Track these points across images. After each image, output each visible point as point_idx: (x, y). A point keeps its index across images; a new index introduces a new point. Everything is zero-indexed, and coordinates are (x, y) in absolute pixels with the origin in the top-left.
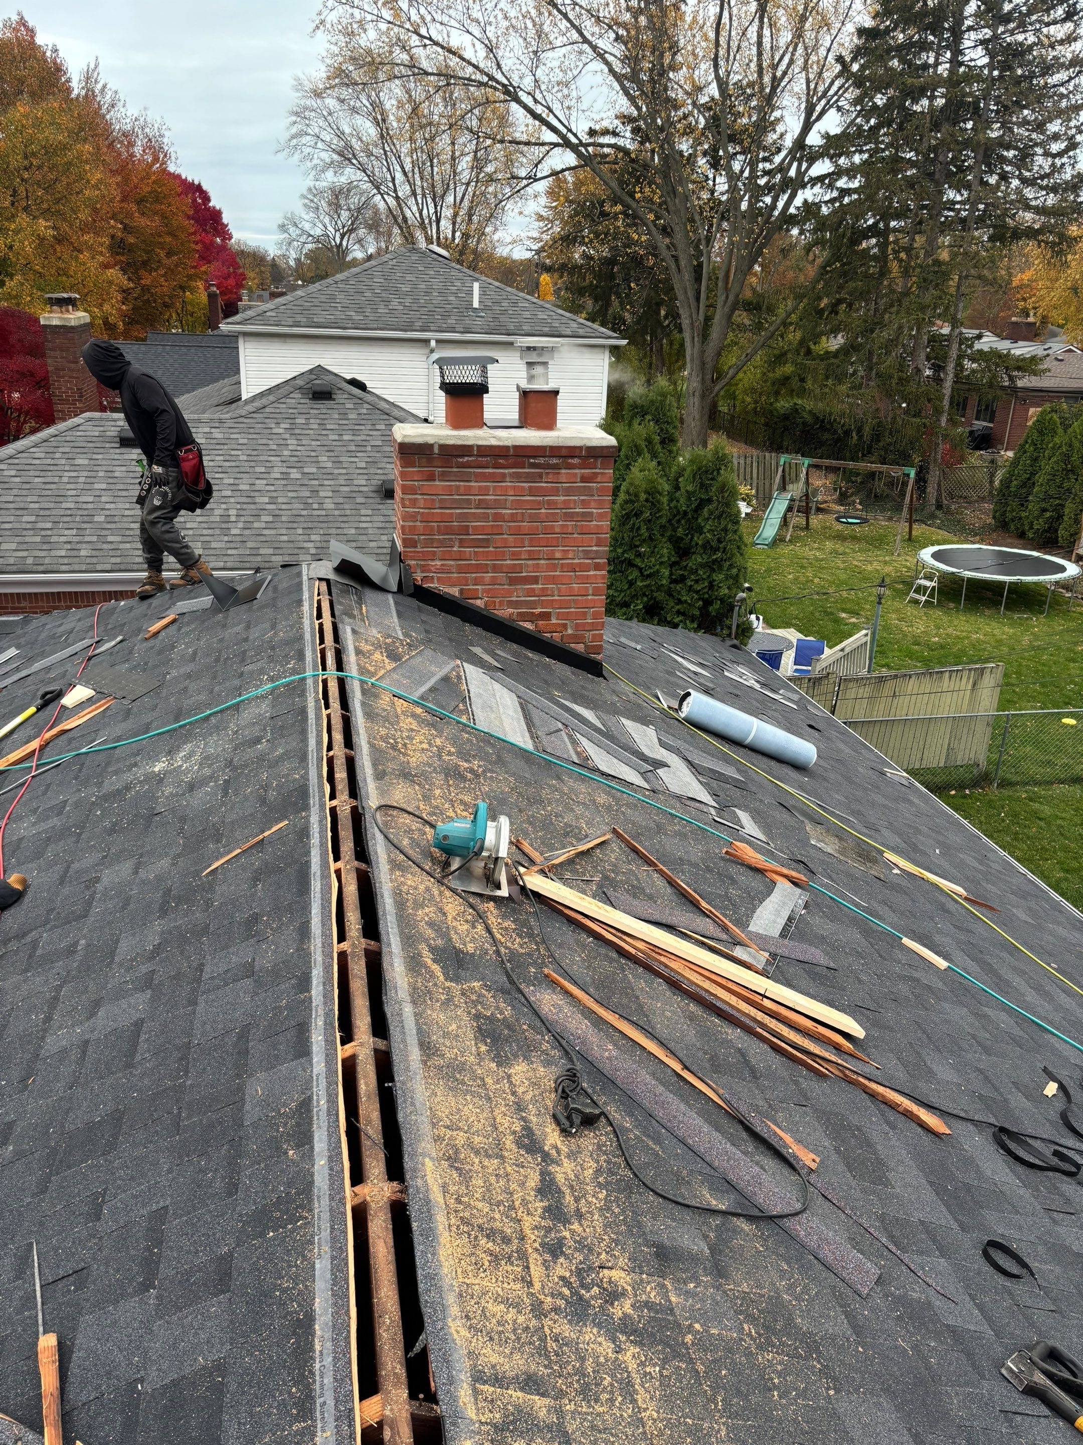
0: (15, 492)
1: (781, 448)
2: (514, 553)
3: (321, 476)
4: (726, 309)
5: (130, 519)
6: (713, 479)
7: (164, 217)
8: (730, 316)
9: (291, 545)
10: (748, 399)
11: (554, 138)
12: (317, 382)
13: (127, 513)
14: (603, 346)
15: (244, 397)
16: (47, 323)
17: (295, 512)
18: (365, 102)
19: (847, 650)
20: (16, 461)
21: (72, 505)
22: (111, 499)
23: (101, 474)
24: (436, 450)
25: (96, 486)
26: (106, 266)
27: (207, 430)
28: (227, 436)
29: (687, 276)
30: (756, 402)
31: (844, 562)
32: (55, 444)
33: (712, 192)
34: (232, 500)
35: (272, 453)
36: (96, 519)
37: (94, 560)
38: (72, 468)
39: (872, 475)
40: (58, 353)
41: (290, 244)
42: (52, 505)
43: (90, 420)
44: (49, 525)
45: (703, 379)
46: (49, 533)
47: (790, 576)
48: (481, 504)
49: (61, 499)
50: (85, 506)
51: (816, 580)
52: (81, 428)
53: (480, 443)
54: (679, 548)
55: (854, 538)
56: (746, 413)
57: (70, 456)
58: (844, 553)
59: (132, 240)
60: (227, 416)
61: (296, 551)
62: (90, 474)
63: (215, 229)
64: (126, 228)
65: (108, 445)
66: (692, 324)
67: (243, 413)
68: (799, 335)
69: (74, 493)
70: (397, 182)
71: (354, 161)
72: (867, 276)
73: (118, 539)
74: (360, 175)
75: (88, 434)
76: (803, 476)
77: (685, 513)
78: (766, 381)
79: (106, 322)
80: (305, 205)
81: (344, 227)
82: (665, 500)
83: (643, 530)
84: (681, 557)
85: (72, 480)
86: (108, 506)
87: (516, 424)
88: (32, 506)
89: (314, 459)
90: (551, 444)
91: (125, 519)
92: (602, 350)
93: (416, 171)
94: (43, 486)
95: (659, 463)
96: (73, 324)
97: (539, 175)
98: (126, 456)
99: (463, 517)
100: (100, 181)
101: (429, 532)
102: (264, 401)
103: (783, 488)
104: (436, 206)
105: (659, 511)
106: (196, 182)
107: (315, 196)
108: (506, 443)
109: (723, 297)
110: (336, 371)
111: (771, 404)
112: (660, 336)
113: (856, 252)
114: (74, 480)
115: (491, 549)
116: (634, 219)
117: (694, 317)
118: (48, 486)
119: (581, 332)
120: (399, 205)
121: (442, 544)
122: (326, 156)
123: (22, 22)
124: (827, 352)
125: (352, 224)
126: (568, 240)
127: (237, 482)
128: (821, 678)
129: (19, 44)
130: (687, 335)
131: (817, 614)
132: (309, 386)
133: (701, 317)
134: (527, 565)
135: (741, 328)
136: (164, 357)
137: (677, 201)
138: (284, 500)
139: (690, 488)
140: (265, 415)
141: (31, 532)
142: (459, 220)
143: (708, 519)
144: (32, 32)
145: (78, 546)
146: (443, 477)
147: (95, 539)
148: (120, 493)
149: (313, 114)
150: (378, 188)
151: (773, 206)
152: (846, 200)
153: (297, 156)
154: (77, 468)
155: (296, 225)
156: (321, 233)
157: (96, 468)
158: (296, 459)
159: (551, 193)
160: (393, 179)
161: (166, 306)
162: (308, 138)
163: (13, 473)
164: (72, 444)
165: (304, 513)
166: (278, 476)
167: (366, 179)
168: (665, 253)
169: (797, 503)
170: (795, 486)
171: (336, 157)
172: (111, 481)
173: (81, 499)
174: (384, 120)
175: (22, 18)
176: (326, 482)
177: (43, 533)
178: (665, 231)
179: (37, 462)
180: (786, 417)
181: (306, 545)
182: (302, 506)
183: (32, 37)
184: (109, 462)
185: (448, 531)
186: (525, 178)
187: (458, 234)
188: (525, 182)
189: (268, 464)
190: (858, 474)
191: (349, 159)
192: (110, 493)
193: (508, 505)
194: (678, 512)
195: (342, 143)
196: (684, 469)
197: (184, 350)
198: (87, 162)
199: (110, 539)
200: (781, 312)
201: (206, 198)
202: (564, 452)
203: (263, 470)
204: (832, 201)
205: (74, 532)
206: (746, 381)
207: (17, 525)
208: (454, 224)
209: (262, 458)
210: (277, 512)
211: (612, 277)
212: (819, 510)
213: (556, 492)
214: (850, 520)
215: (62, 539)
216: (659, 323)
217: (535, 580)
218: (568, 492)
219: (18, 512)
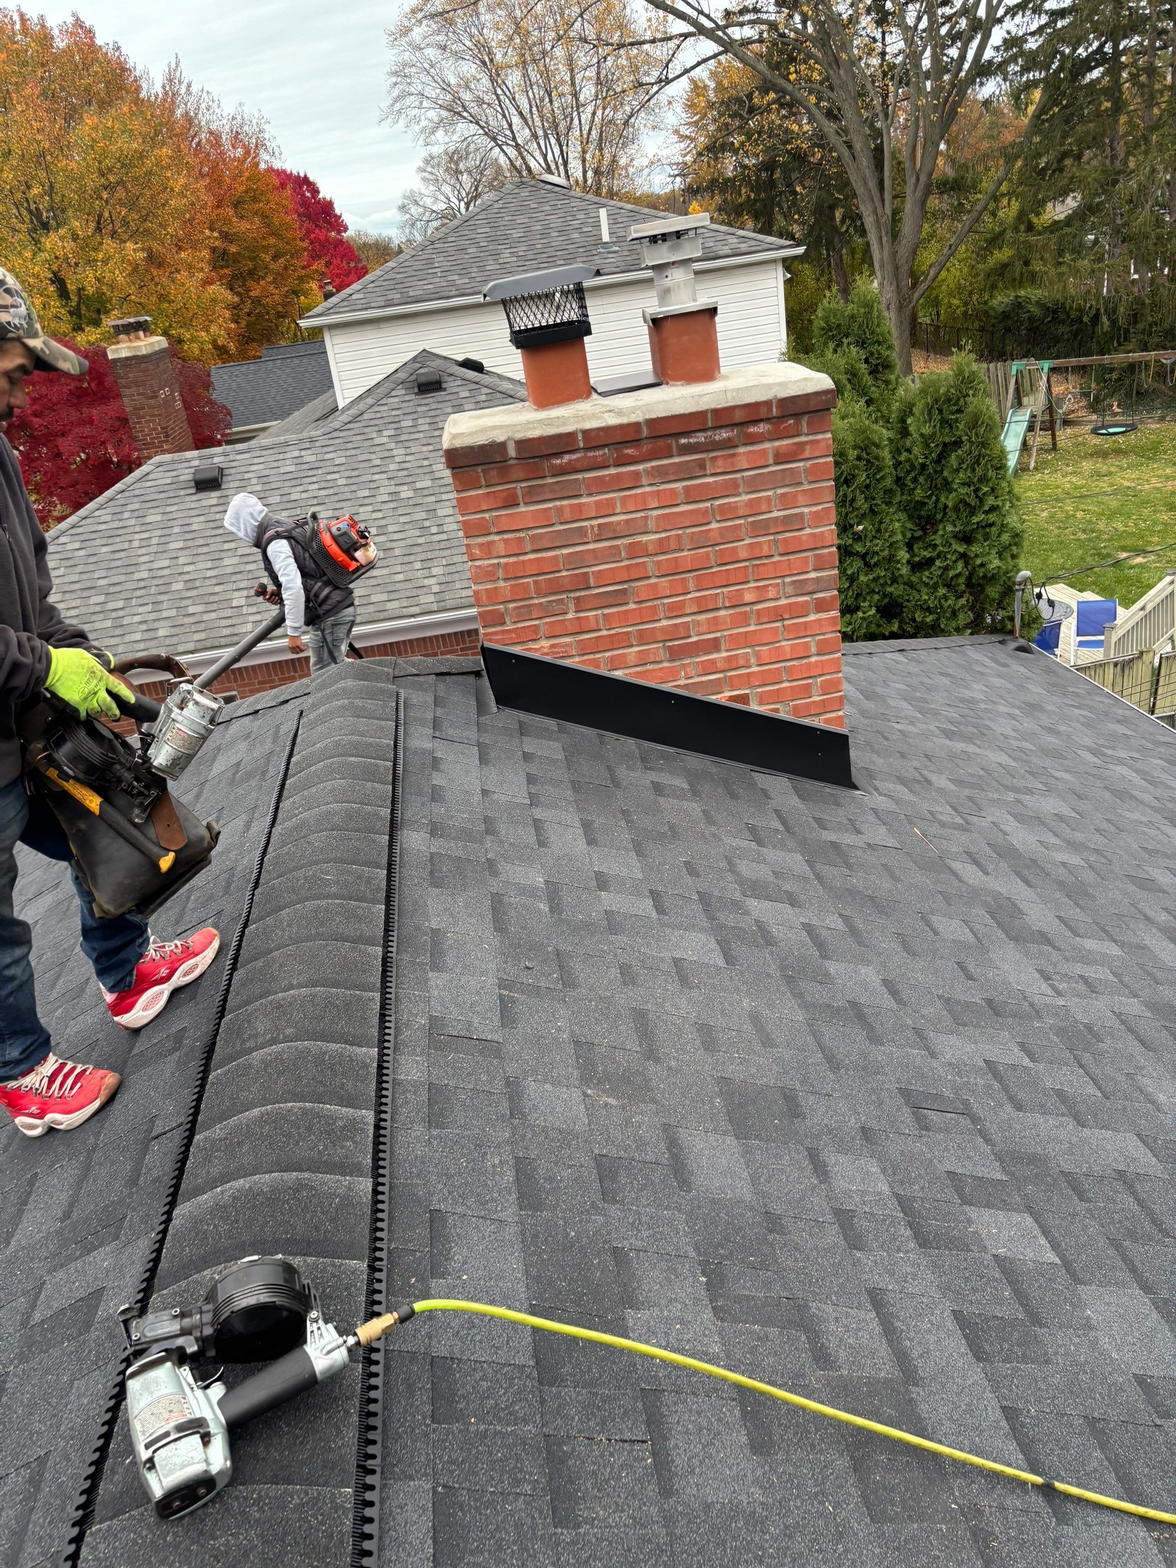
0: (80, 568)
1: (1004, 354)
2: (671, 607)
3: (437, 490)
4: (919, 194)
5: (214, 581)
6: (959, 411)
7: (264, 217)
8: (923, 203)
9: (409, 585)
10: (956, 302)
11: (684, 27)
12: (422, 371)
13: (209, 573)
14: (774, 261)
15: (341, 405)
16: (116, 356)
17: (410, 542)
18: (468, 43)
19: (1149, 607)
21: (145, 575)
22: (189, 560)
23: (176, 530)
24: (512, 452)
25: (172, 546)
26: (207, 282)
27: (296, 454)
28: (320, 457)
29: (865, 162)
30: (966, 304)
31: (1111, 485)
32: (122, 502)
33: (883, 54)
35: (376, 470)
36: (175, 587)
37: (174, 640)
38: (144, 528)
39: (1132, 368)
40: (133, 390)
41: (413, 225)
42: (122, 578)
43: (160, 465)
44: (120, 604)
45: (898, 286)
46: (121, 613)
47: (1045, 514)
48: (605, 533)
49: (132, 569)
50: (160, 573)
51: (1079, 514)
52: (150, 477)
53: (588, 425)
54: (920, 517)
55: (1118, 452)
56: (954, 319)
57: (141, 513)
58: (1110, 474)
59: (233, 249)
60: (319, 433)
61: (415, 592)
62: (164, 532)
63: (329, 223)
64: (225, 236)
65: (182, 493)
66: (877, 221)
67: (337, 425)
68: (1015, 205)
69: (146, 558)
70: (514, 127)
71: (465, 114)
72: (1098, 114)
73: (200, 608)
74: (473, 128)
75: (159, 482)
76: (1043, 384)
77: (923, 466)
78: (977, 275)
79: (216, 346)
80: (424, 179)
81: (467, 194)
82: (886, 454)
83: (861, 502)
84: (924, 529)
85: (144, 543)
86: (187, 569)
87: (651, 379)
88: (100, 582)
89: (427, 470)
90: (714, 405)
91: (208, 582)
92: (772, 266)
93: (534, 109)
94: (112, 556)
95: (869, 403)
96: (144, 352)
97: (671, 76)
98: (205, 503)
99: (576, 560)
100: (186, 187)
101: (520, 594)
102: (361, 406)
103: (1018, 404)
104: (561, 146)
105: (879, 469)
106: (302, 175)
107: (432, 166)
108: (633, 418)
109: (913, 180)
110: (444, 354)
111: (986, 303)
112: (838, 246)
113: (1082, 87)
114: (146, 543)
115: (632, 606)
116: (791, 106)
117: (879, 211)
118: (117, 555)
119: (743, 247)
120: (520, 154)
121: (546, 611)
122: (432, 114)
123: (79, 23)
124: (1056, 222)
125: (476, 189)
126: (715, 149)
128: (1132, 660)
129: (80, 50)
130: (872, 237)
131: (1089, 559)
132: (413, 377)
133: (888, 212)
134: (698, 623)
135: (937, 215)
136: (275, 373)
137: (842, 72)
138: (396, 528)
139: (927, 430)
140: (364, 424)
141: (101, 616)
142: (588, 156)
143: (958, 470)
144: (90, 32)
145: (156, 625)
146: (532, 496)
147: (173, 613)
148: (200, 550)
149: (414, 70)
150: (494, 139)
151: (962, 57)
152: (1059, 24)
153: (402, 123)
154: (149, 527)
155: (417, 203)
156: (443, 206)
157: (170, 524)
158: (405, 473)
159: (690, 106)
160: (510, 125)
161: (280, 316)
162: (412, 98)
163: (77, 545)
164: (142, 498)
165: (421, 540)
166: (386, 498)
167: (481, 131)
168: (834, 139)
169: (1039, 418)
170: (1032, 398)
171: (444, 113)
172: (188, 536)
173: (155, 565)
174: (491, 60)
175: (78, 19)
176: (444, 497)
177: (114, 615)
178: (831, 115)
179: (103, 527)
180: (1006, 316)
181: (427, 582)
182: (418, 533)
183: (91, 38)
184: (185, 514)
185: (555, 588)
186: (656, 83)
187: (590, 174)
188: (655, 88)
189: (372, 485)
190: (1112, 370)
191: (459, 113)
192: (187, 552)
193: (651, 525)
194: (913, 467)
195: (449, 97)
196: (911, 405)
197: (296, 361)
198: (168, 167)
199: (191, 610)
200: (987, 185)
201: (315, 191)
202: (739, 416)
203: (366, 493)
204: (1040, 30)
205: (149, 608)
206: (950, 280)
208: (584, 161)
209: (364, 479)
210: (389, 545)
211: (772, 184)
212: (1066, 423)
213: (732, 489)
214: (1111, 430)
215: (137, 619)
216: (835, 229)
217: (714, 645)
218: (754, 485)
219: (85, 594)
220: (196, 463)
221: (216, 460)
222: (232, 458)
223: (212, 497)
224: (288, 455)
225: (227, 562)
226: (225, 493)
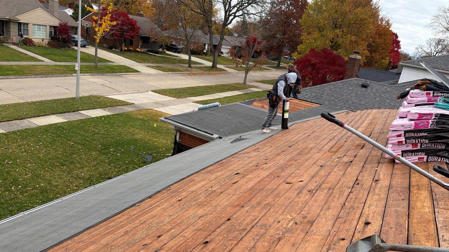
0: (332, 92)
7: (385, 39)
13: (358, 102)
15: (399, 83)
16: (351, 57)
20: (335, 85)
21: (344, 98)
25: (352, 95)
26: (365, 49)
27: (386, 88)
28: (391, 90)
32: (345, 83)
34: (388, 106)
41: (417, 53)
42: (340, 96)
43: (356, 79)
44: (338, 101)
46: (337, 102)
49: (342, 96)
50: (348, 98)
52: (353, 81)
57: (348, 86)
59: (373, 44)
60: (393, 86)
62: (351, 92)
63: (397, 46)
64: (373, 41)
65: (358, 86)
67: (397, 86)
69: (346, 95)
73: (353, 108)
80: (427, 43)
81: (438, 50)
86: (353, 100)
88: (335, 95)
91: (357, 104)
94: (339, 92)
96: (358, 58)
102: (406, 84)
106: (396, 33)
107: (431, 41)
114: (347, 92)
122: (441, 29)
125: (442, 50)
127: (391, 102)
141: (333, 101)
147: (348, 106)
148: (358, 98)
153: (430, 29)
154: (349, 90)
155: (421, 48)
157: (353, 91)
161: (376, 62)
162: (437, 23)
163: (333, 87)
164: (349, 84)
171: (445, 29)
172: (356, 94)
177: (335, 102)
179: (340, 86)
184: (357, 90)
192: (355, 97)
199: (351, 107)
201: (397, 37)
207: (330, 99)
215: (340, 105)
219: (331, 96)
220: (364, 82)
221: (368, 83)
222: (371, 83)
223: (364, 89)
224: (384, 87)
225: (362, 102)
226: (367, 89)
